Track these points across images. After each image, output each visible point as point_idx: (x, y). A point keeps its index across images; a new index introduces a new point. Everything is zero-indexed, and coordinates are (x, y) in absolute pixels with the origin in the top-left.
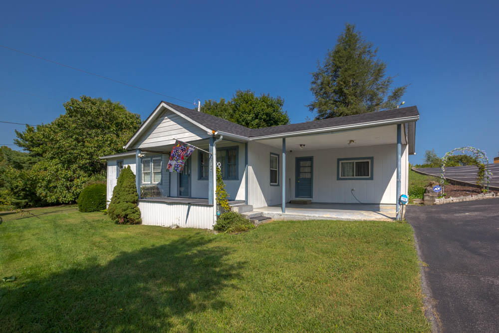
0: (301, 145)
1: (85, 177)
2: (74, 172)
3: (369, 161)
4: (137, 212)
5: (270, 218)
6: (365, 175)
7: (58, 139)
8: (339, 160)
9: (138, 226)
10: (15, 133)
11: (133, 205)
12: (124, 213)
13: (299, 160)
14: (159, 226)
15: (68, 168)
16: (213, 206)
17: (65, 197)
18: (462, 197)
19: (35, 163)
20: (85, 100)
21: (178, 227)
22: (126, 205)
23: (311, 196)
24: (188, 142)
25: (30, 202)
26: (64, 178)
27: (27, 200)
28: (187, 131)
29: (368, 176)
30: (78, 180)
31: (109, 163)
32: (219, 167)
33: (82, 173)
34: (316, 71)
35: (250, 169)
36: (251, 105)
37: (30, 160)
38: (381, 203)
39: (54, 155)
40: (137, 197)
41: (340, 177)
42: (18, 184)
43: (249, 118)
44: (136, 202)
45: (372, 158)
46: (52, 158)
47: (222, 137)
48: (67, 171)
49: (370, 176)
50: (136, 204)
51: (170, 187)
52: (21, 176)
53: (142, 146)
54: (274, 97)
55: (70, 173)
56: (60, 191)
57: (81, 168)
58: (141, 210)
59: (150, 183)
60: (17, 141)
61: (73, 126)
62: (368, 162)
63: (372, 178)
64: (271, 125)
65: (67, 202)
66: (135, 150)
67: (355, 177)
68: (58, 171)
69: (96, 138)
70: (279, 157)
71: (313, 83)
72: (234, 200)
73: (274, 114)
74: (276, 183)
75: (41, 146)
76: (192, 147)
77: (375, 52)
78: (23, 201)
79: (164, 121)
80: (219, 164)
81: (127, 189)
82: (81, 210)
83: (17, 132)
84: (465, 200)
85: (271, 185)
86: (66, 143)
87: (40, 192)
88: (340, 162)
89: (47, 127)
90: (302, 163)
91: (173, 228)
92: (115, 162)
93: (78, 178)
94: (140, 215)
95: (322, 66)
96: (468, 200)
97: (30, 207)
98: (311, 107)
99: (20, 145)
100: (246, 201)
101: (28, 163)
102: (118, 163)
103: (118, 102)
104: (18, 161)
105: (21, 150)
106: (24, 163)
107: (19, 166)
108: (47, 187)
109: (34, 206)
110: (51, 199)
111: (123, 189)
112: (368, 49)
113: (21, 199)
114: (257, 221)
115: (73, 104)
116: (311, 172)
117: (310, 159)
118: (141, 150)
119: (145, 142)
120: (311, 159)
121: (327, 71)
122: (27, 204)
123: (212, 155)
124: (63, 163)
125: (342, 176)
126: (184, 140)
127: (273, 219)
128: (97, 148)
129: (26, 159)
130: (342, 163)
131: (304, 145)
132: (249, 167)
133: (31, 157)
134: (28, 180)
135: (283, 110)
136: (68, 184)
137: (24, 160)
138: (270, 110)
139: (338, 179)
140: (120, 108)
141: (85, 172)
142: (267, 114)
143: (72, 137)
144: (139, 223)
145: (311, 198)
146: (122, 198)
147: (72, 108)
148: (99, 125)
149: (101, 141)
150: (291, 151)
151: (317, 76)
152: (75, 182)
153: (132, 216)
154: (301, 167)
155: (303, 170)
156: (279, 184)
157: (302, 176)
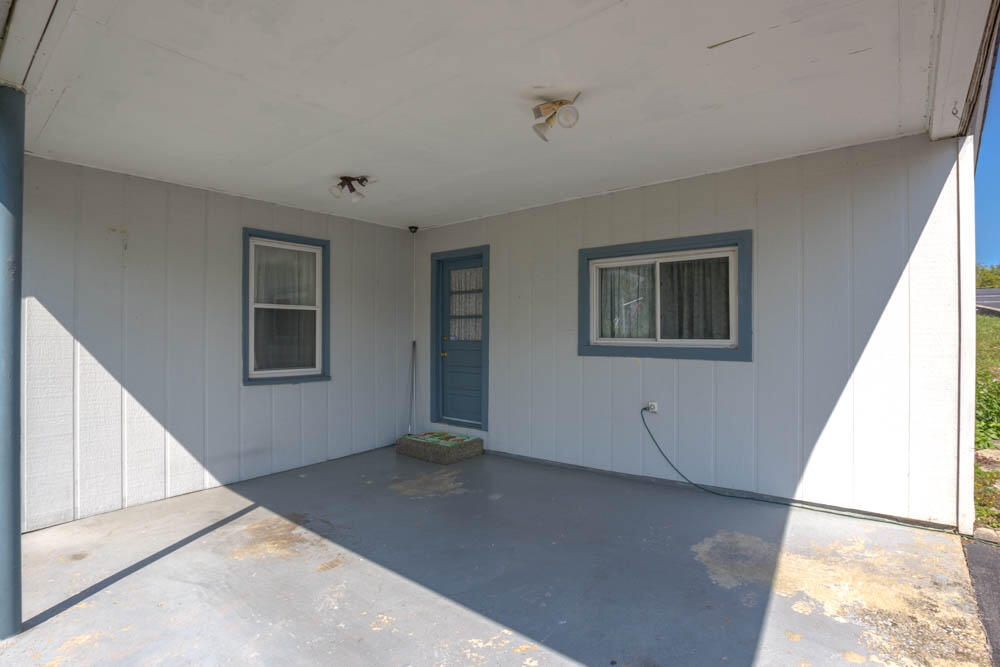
0: (346, 181)
3: (730, 253)
6: (709, 335)
8: (587, 256)
13: (443, 266)
23: (479, 419)
29: (727, 337)
38: (797, 497)
41: (594, 338)
45: (742, 241)
49: (733, 341)
63: (743, 353)
67: (661, 342)
70: (325, 255)
88: (595, 267)
90: (457, 278)
116: (483, 317)
117: (477, 258)
120: (480, 257)
125: (602, 335)
130: (601, 272)
139: (585, 348)
145: (478, 427)
150: (414, 229)
154: (452, 293)
155: (460, 305)
156: (333, 371)
157: (460, 331)
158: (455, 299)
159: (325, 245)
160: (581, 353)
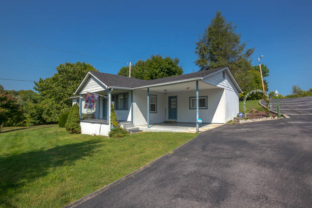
0: (164, 90)
1: (67, 107)
2: (61, 105)
4: (79, 127)
5: (142, 131)
6: (204, 107)
7: (53, 87)
9: (79, 135)
10: (34, 83)
11: (77, 123)
12: (72, 128)
13: (170, 98)
14: (88, 135)
15: (58, 103)
16: (109, 124)
17: (56, 119)
18: (254, 119)
19: (44, 99)
20: (67, 65)
21: (95, 135)
22: (73, 123)
23: (176, 118)
24: (94, 93)
25: (41, 122)
26: (56, 108)
27: (39, 121)
28: (99, 86)
30: (63, 109)
31: (73, 100)
32: (113, 104)
33: (65, 105)
34: (198, 41)
35: (135, 104)
36: (159, 64)
37: (41, 98)
39: (51, 96)
40: (79, 120)
41: (191, 107)
42: (33, 112)
43: (157, 72)
44: (79, 122)
45: (207, 97)
46: (50, 97)
47: (112, 89)
48: (57, 104)
50: (78, 123)
51: (99, 114)
52: (35, 107)
53: (82, 93)
54: (173, 58)
55: (59, 105)
56: (53, 116)
57: (65, 102)
58: (81, 127)
59: (90, 111)
60: (35, 87)
61: (61, 79)
62: (205, 99)
63: (207, 108)
64: (171, 75)
65: (56, 122)
66: (79, 95)
68: (53, 104)
69: (72, 86)
70: (156, 97)
71: (196, 48)
72: (126, 121)
73: (172, 68)
74: (155, 111)
75: (46, 90)
76: (97, 95)
77: (235, 27)
78: (37, 121)
79: (91, 80)
80: (113, 103)
81: (74, 115)
82: (60, 126)
83: (35, 83)
84: (255, 121)
85: (150, 113)
86: (57, 89)
87: (44, 116)
88: (191, 99)
89: (49, 80)
90: (172, 100)
91: (93, 135)
92: (76, 100)
93: (63, 108)
94: (80, 129)
95: (201, 38)
96: (257, 121)
97: (41, 124)
98: (197, 63)
99: (36, 90)
100: (132, 122)
101: (40, 99)
102: (77, 100)
103: (89, 63)
104: (35, 99)
105: (37, 92)
106: (38, 100)
107: (35, 102)
108: (47, 113)
109: (43, 124)
110: (49, 120)
111: (72, 115)
112: (230, 26)
113: (36, 120)
114: (131, 132)
115: (61, 67)
116: (176, 105)
117: (176, 97)
118: (82, 95)
119: (83, 91)
121: (204, 41)
122: (39, 123)
123: (109, 98)
124: (56, 100)
126: (91, 92)
127: (143, 132)
128: (73, 91)
129: (39, 97)
130: (192, 99)
131: (167, 90)
132: (133, 103)
133: (42, 96)
134: (39, 109)
135: (179, 65)
136: (57, 112)
137: (38, 98)
138: (169, 66)
139: (190, 108)
140: (90, 67)
141: (67, 105)
142: (168, 69)
143: (60, 85)
144: (80, 133)
146: (72, 120)
147: (60, 69)
148: (75, 78)
149: (75, 87)
151: (198, 44)
152: (61, 110)
153: (76, 129)
154: (171, 102)
155: (172, 103)
156: (157, 112)
157: (172, 107)
158: (172, 102)
159: (156, 96)
160: (190, 109)
